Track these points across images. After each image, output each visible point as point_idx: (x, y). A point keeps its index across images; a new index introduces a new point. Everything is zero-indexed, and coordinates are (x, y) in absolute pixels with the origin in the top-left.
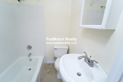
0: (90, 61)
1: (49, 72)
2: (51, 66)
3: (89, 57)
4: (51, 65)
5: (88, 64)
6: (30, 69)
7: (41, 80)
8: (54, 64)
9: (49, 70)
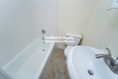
0: (114, 64)
1: (59, 57)
2: (61, 52)
3: (115, 59)
4: (61, 50)
5: (110, 67)
6: (44, 50)
7: (51, 61)
8: (64, 50)
9: (58, 55)
